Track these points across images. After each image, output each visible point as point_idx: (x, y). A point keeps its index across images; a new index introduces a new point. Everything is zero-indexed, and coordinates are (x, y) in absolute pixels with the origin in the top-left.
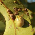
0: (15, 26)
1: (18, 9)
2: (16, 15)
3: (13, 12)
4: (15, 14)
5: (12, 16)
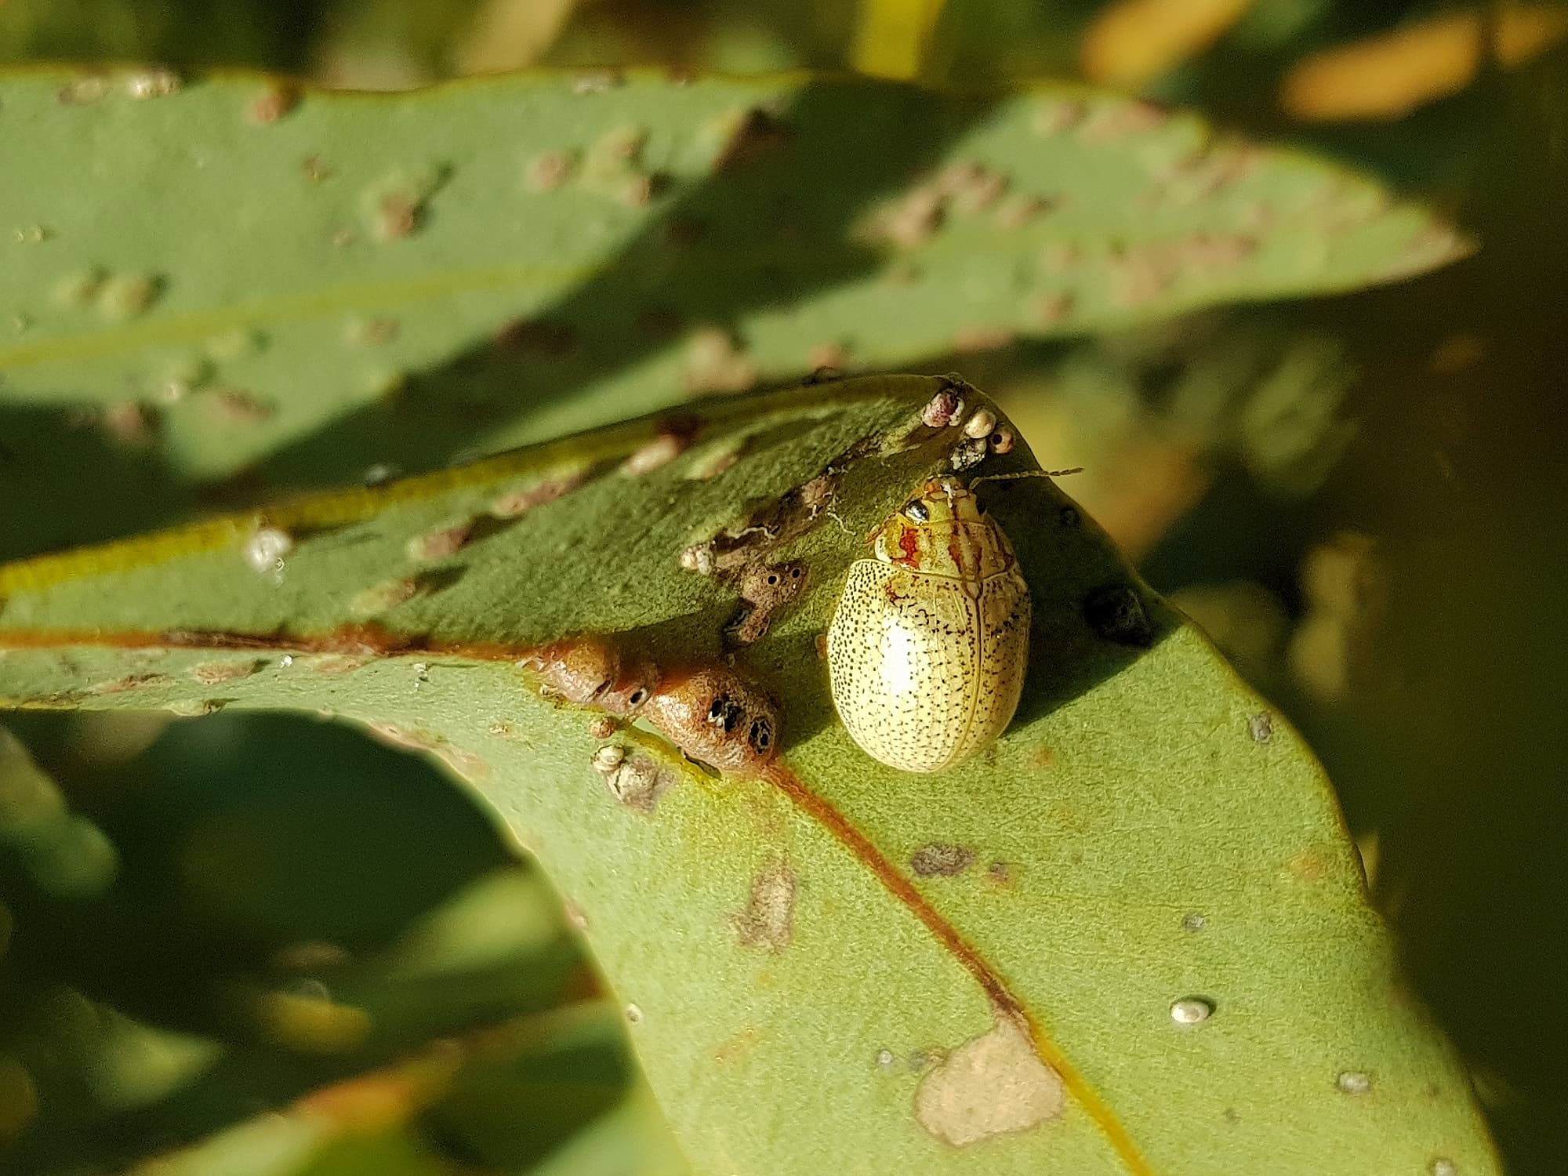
0: (867, 852)
1: (792, 496)
2: (774, 619)
5: (711, 719)
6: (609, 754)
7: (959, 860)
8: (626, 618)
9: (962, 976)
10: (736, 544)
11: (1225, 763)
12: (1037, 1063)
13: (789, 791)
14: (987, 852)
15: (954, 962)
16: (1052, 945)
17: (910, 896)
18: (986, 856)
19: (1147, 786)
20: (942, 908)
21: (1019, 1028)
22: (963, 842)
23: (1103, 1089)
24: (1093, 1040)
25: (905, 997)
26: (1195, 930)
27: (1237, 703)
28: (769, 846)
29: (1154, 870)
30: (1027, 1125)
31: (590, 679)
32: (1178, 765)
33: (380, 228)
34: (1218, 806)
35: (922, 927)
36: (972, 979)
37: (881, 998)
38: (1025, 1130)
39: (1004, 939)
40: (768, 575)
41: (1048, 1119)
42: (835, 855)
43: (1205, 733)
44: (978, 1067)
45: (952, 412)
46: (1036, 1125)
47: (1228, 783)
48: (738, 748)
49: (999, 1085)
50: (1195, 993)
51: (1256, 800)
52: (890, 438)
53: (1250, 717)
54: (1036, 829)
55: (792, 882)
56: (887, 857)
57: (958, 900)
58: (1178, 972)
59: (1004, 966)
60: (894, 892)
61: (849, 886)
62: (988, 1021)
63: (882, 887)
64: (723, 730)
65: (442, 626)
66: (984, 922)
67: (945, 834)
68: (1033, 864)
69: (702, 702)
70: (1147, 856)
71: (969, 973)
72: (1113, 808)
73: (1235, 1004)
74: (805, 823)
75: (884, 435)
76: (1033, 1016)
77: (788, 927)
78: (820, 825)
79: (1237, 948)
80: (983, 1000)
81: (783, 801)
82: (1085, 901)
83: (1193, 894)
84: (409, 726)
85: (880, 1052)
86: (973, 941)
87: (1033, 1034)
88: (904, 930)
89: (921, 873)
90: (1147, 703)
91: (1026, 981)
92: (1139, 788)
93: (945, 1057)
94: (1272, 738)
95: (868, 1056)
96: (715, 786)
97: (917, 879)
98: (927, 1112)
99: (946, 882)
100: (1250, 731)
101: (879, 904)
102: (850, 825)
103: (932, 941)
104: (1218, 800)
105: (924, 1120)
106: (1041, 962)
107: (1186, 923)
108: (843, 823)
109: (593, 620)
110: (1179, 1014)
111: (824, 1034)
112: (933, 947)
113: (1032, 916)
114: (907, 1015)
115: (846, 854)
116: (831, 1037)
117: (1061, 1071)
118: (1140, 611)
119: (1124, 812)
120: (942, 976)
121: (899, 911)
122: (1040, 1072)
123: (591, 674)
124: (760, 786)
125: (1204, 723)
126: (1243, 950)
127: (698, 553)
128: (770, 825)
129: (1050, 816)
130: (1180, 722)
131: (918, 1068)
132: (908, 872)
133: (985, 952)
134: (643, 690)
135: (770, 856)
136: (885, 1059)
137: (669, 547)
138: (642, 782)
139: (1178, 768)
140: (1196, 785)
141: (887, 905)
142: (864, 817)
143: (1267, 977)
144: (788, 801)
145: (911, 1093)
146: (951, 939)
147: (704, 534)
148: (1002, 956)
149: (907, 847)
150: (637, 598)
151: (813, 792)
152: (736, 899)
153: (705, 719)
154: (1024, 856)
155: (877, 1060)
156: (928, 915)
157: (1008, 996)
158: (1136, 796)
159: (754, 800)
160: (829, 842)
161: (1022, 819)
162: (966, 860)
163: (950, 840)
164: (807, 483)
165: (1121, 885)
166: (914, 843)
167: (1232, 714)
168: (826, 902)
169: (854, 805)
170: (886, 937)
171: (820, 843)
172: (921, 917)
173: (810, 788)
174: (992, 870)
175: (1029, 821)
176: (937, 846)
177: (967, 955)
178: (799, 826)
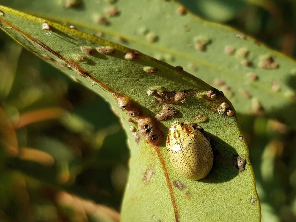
0: (167, 175)
1: (174, 93)
2: (168, 118)
3: (147, 107)
4: (162, 114)
5: (145, 128)
6: (132, 127)
7: (182, 187)
9: (172, 210)
11: (242, 202)
14: (188, 189)
15: (172, 207)
16: (190, 215)
17: (171, 189)
18: (187, 190)
19: (224, 197)
20: (175, 194)
22: (185, 184)
25: (162, 208)
27: (252, 193)
28: (151, 163)
32: (233, 197)
34: (236, 210)
35: (170, 196)
36: (174, 212)
37: (158, 205)
39: (183, 208)
40: (168, 108)
42: (161, 172)
43: (242, 194)
45: (212, 95)
47: (240, 207)
48: (148, 137)
51: (243, 214)
52: (199, 94)
53: (252, 197)
54: (199, 191)
55: (153, 172)
56: (170, 178)
57: (178, 195)
59: (181, 214)
60: (168, 186)
61: (161, 179)
63: (166, 183)
64: (145, 131)
66: (181, 202)
68: (195, 197)
69: (144, 123)
70: (216, 210)
71: (174, 210)
72: (215, 197)
74: (158, 162)
77: (149, 181)
78: (161, 164)
80: (174, 218)
81: (156, 155)
82: (200, 210)
85: (154, 216)
86: (177, 205)
88: (167, 194)
89: (174, 185)
90: (234, 182)
91: (183, 219)
92: (223, 196)
94: (254, 204)
95: (151, 215)
96: (147, 144)
97: (173, 186)
99: (178, 190)
100: (251, 200)
101: (165, 186)
102: (166, 167)
103: (170, 200)
104: (236, 208)
106: (187, 217)
108: (165, 166)
109: (128, 94)
112: (170, 202)
113: (190, 207)
114: (161, 212)
115: (163, 173)
116: (148, 207)
120: (170, 208)
121: (168, 190)
123: (123, 103)
124: (154, 149)
125: (243, 193)
127: (150, 92)
128: (153, 158)
129: (203, 190)
130: (238, 189)
132: (172, 184)
133: (178, 208)
134: (134, 114)
135: (151, 165)
136: (154, 218)
137: (145, 87)
138: (137, 137)
140: (234, 203)
142: (169, 168)
144: (157, 155)
146: (174, 202)
148: (181, 211)
149: (174, 179)
152: (144, 170)
153: (143, 127)
154: (194, 194)
155: (153, 217)
156: (172, 194)
157: (178, 220)
158: (221, 197)
159: (152, 151)
161: (197, 187)
163: (182, 182)
164: (178, 92)
165: (208, 212)
166: (176, 178)
167: (249, 194)
168: (157, 180)
169: (169, 164)
170: (163, 194)
171: (160, 168)
172: (171, 194)
173: (162, 156)
174: (187, 193)
175: (198, 189)
176: (180, 182)
177: (175, 207)
178: (157, 162)
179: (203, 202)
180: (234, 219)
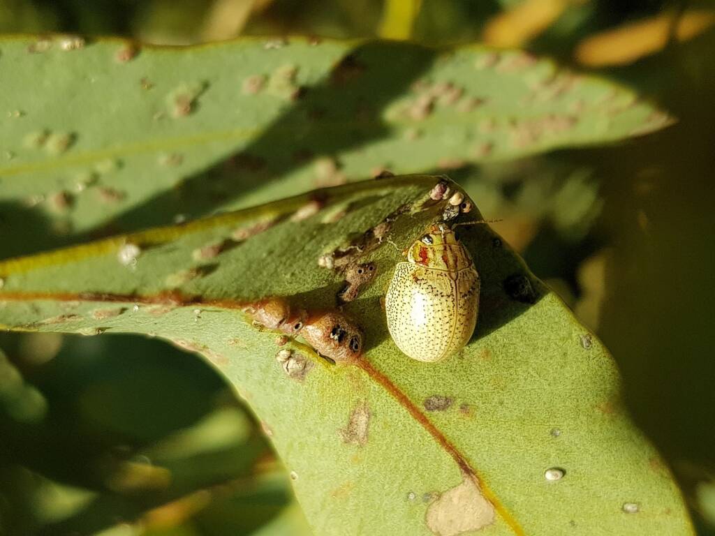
0: (404, 399)
1: (371, 231)
2: (361, 290)
5: (332, 337)
6: (284, 353)
7: (446, 403)
8: (293, 289)
9: (448, 458)
10: (344, 254)
11: (570, 358)
12: (483, 499)
13: (368, 371)
14: (459, 400)
15: (444, 451)
16: (489, 443)
17: (424, 420)
18: (459, 402)
19: (534, 369)
20: (438, 426)
21: (474, 483)
22: (449, 395)
23: (513, 511)
24: (509, 488)
25: (421, 468)
26: (556, 436)
27: (575, 330)
28: (358, 397)
29: (538, 408)
30: (478, 527)
31: (276, 317)
32: (548, 359)
33: (176, 112)
34: (567, 378)
35: (429, 435)
36: (452, 459)
37: (410, 468)
38: (477, 530)
39: (467, 440)
40: (358, 269)
41: (488, 525)
42: (389, 401)
43: (561, 344)
44: (455, 500)
45: (444, 192)
46: (482, 528)
47: (572, 367)
48: (344, 350)
49: (465, 509)
50: (556, 466)
51: (585, 375)
52: (415, 205)
53: (581, 336)
54: (482, 389)
55: (368, 414)
56: (413, 402)
57: (446, 422)
58: (549, 456)
59: (467, 453)
60: (416, 418)
61: (395, 415)
62: (460, 479)
63: (410, 416)
64: (337, 342)
65: (208, 292)
66: (458, 433)
67: (440, 391)
68: (481, 405)
69: (328, 328)
70: (534, 401)
71: (451, 456)
72: (518, 379)
73: (575, 471)
74: (375, 386)
75: (413, 203)
76: (481, 477)
77: (367, 434)
78: (382, 387)
79: (576, 445)
80: (457, 469)
81: (365, 375)
82: (505, 422)
83: (556, 419)
84: (191, 341)
85: (409, 493)
86: (453, 441)
87: (480, 485)
88: (421, 436)
89: (429, 409)
90: (534, 330)
91: (477, 461)
92: (531, 369)
93: (440, 496)
94: (592, 347)
95: (404, 495)
96: (332, 368)
97: (427, 412)
98: (431, 521)
99: (441, 414)
100: (582, 343)
101: (409, 424)
102: (396, 387)
103: (433, 442)
104: (567, 375)
105: (430, 525)
106: (484, 451)
107: (552, 433)
108: (392, 386)
109: (278, 290)
110: (549, 476)
111: (384, 485)
112: (434, 444)
113: (481, 430)
114: (422, 476)
115: (394, 401)
116: (387, 486)
117: (494, 503)
118: (530, 287)
119: (524, 381)
120: (438, 458)
121: (418, 427)
122: (484, 503)
123: (277, 315)
124: (354, 368)
125: (560, 339)
126: (578, 446)
127: (327, 259)
128: (359, 387)
129: (489, 383)
130: (549, 339)
131: (427, 501)
132: (423, 409)
133: (458, 446)
134: (300, 323)
135: (358, 401)
136: (412, 496)
137: (313, 255)
138: (300, 366)
139: (548, 360)
140: (556, 368)
141: (413, 424)
142: (402, 383)
143: (590, 459)
144: (367, 375)
145: (424, 513)
146: (443, 440)
147: (329, 249)
148: (466, 448)
149: (422, 397)
150: (298, 279)
151: (379, 371)
152: (343, 422)
153: (329, 336)
154: (477, 401)
155: (408, 497)
156: (432, 429)
157: (469, 468)
158: (529, 373)
159: (351, 375)
160: (386, 394)
161: (476, 384)
162: (449, 403)
163: (442, 394)
164: (376, 226)
165: (522, 415)
166: (426, 395)
167: (573, 335)
168: (385, 423)
169: (397, 377)
170: (412, 439)
171: (382, 395)
172: (429, 430)
173: (377, 370)
174: (462, 408)
175: (479, 385)
176: (436, 397)
177: (450, 448)
178: (372, 387)
179: (501, 403)
180: (574, 396)
